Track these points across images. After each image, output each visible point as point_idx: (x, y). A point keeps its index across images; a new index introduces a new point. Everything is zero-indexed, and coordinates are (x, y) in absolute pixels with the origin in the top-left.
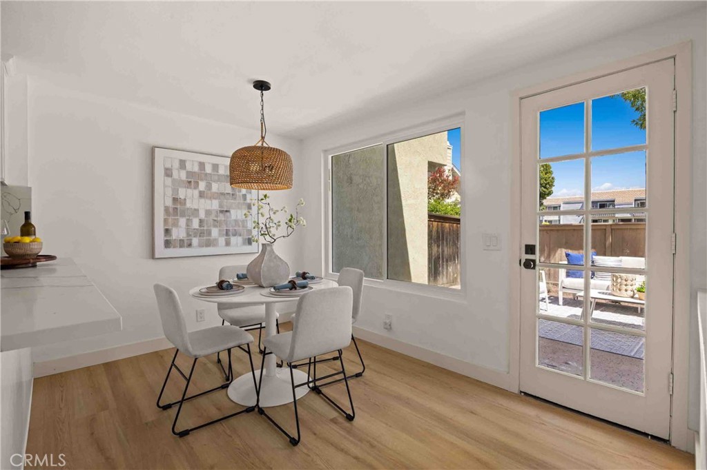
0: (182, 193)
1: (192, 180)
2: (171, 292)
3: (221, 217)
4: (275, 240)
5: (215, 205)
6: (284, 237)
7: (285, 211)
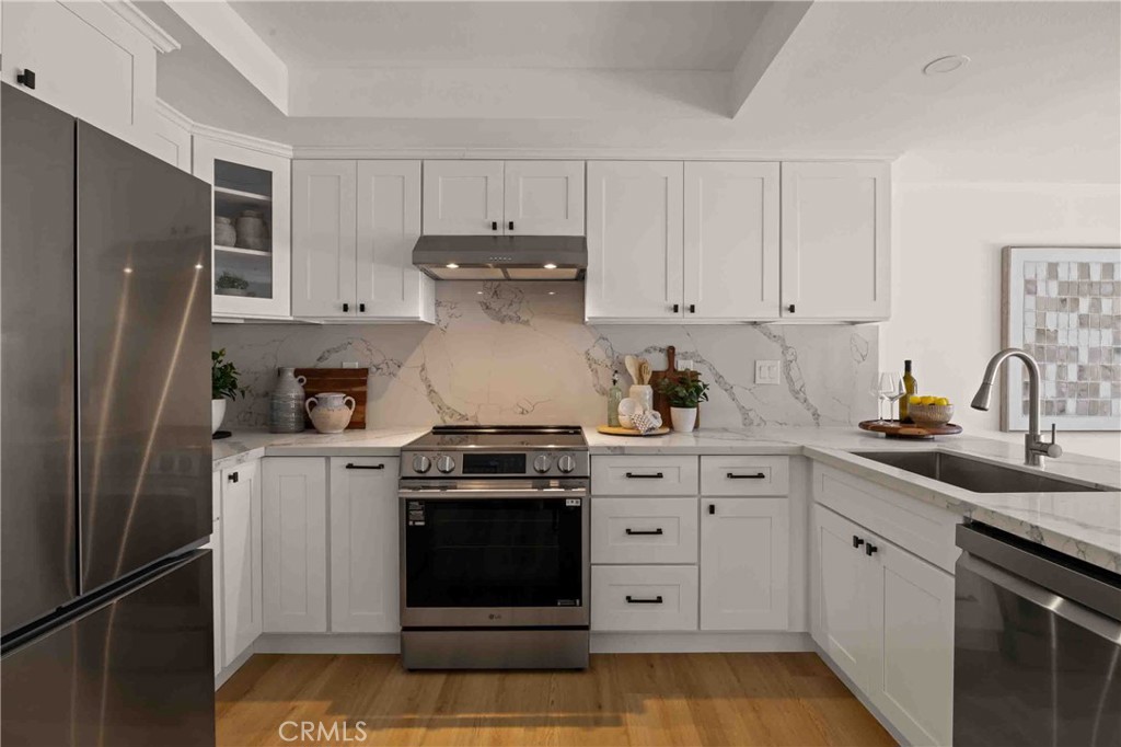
0: (1051, 321)
1: (1068, 297)
3: (1118, 361)
5: (1106, 339)
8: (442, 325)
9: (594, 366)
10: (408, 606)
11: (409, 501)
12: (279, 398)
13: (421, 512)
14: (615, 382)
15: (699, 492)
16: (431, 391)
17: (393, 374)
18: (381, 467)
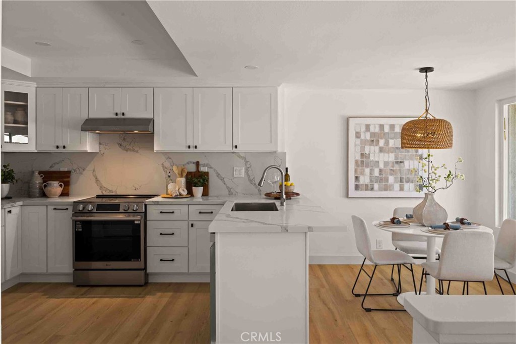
0: (367, 150)
1: (375, 139)
2: (362, 221)
3: (397, 167)
4: (435, 191)
5: (391, 157)
6: (443, 188)
7: (446, 168)
8: (102, 152)
9: (165, 169)
10: (76, 261)
11: (76, 221)
12: (32, 183)
13: (80, 226)
14: (169, 176)
15: (188, 219)
16: (97, 180)
17: (81, 173)
18: (67, 209)
